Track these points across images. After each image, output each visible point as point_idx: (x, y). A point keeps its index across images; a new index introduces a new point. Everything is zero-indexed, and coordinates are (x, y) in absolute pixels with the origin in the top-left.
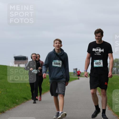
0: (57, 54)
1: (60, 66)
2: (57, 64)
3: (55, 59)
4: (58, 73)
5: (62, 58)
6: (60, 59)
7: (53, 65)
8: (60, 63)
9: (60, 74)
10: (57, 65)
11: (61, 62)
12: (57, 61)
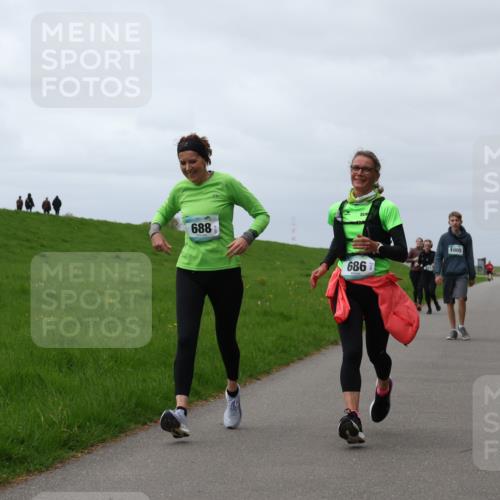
0: (455, 236)
1: (461, 253)
2: (456, 250)
3: (453, 244)
4: (458, 264)
5: (464, 240)
6: (461, 243)
7: (450, 252)
8: (460, 250)
9: (462, 266)
10: (456, 253)
11: (461, 247)
12: (456, 247)
